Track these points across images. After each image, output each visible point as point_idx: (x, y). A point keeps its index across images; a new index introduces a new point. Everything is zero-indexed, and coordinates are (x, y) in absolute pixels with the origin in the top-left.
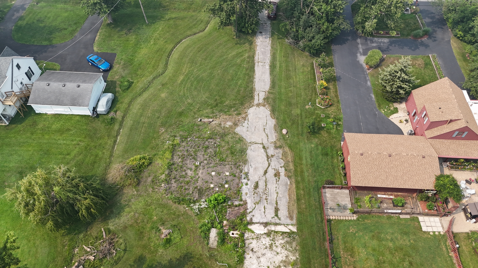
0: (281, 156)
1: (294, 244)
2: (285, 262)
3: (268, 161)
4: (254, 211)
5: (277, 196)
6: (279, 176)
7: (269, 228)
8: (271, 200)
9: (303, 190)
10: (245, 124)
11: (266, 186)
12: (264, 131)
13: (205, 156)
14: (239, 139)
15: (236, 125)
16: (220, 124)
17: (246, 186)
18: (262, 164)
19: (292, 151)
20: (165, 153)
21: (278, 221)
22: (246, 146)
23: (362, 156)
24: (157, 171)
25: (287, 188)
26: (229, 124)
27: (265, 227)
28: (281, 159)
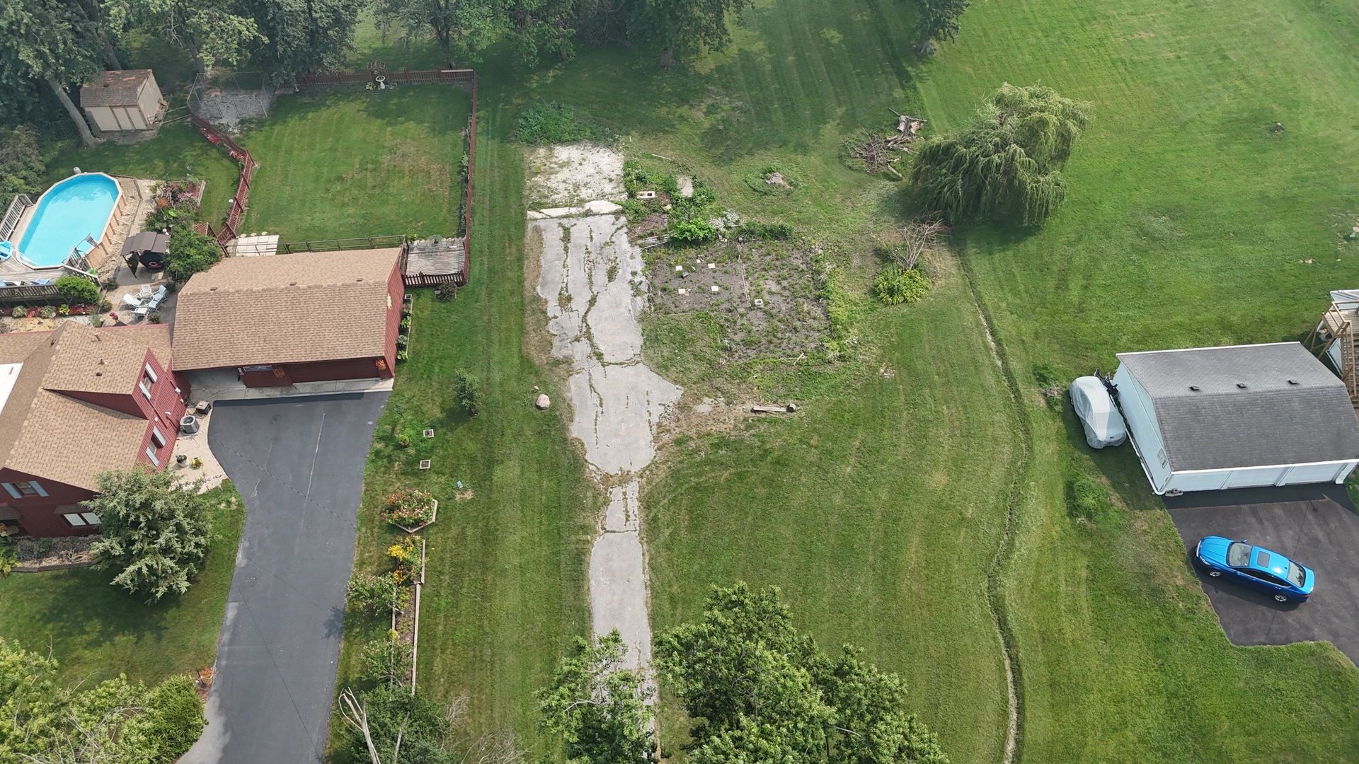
0: (556, 342)
3: (588, 325)
4: (614, 231)
5: (565, 262)
6: (560, 299)
7: (580, 209)
8: (579, 253)
10: (657, 411)
11: (590, 276)
12: (601, 400)
14: (667, 368)
15: (682, 407)
16: (728, 404)
17: (634, 270)
18: (601, 317)
21: (565, 222)
22: (647, 356)
24: (848, 276)
25: (543, 278)
26: (705, 407)
27: (589, 210)
28: (556, 335)
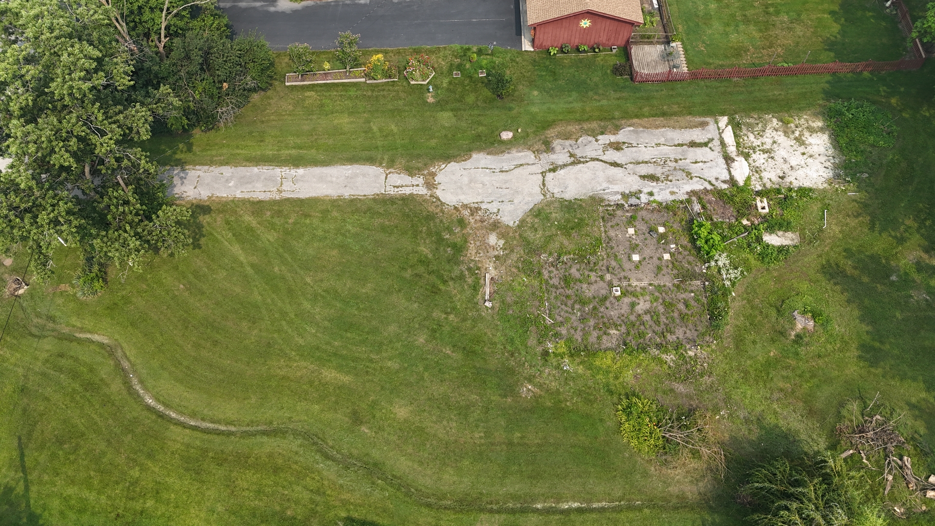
0: (572, 142)
1: (751, 121)
2: (785, 132)
3: (587, 162)
4: (707, 179)
5: (663, 144)
6: (618, 143)
7: (734, 154)
8: (675, 154)
9: (641, 107)
10: (493, 208)
11: (646, 162)
12: (507, 171)
13: (593, 279)
14: (537, 215)
15: (495, 226)
16: (497, 257)
17: (656, 194)
18: (596, 170)
19: (555, 125)
21: (717, 142)
22: (552, 202)
24: (658, 376)
25: (643, 131)
26: (494, 240)
27: (733, 160)
28: (576, 141)
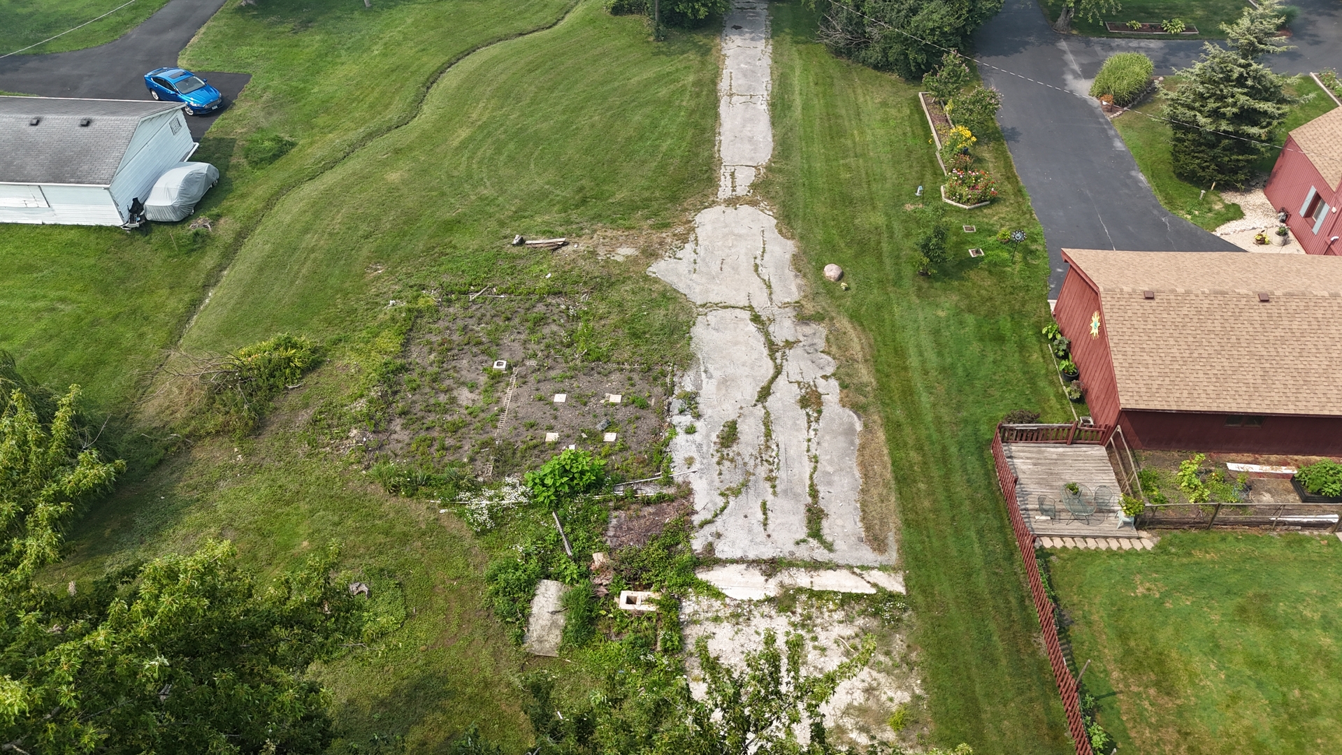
0: (822, 344)
1: (899, 643)
2: (862, 711)
3: (773, 359)
4: (719, 520)
5: (815, 469)
6: (820, 404)
7: (787, 581)
8: (790, 481)
9: (920, 449)
10: (687, 252)
11: (768, 435)
12: (756, 270)
13: (533, 346)
14: (664, 295)
15: (651, 254)
16: (593, 253)
17: (690, 437)
18: (752, 368)
19: (864, 330)
20: (376, 335)
21: (821, 554)
22: (689, 313)
23: (1153, 303)
24: (336, 390)
25: (852, 443)
26: (624, 252)
27: (769, 575)
28: (822, 352)
